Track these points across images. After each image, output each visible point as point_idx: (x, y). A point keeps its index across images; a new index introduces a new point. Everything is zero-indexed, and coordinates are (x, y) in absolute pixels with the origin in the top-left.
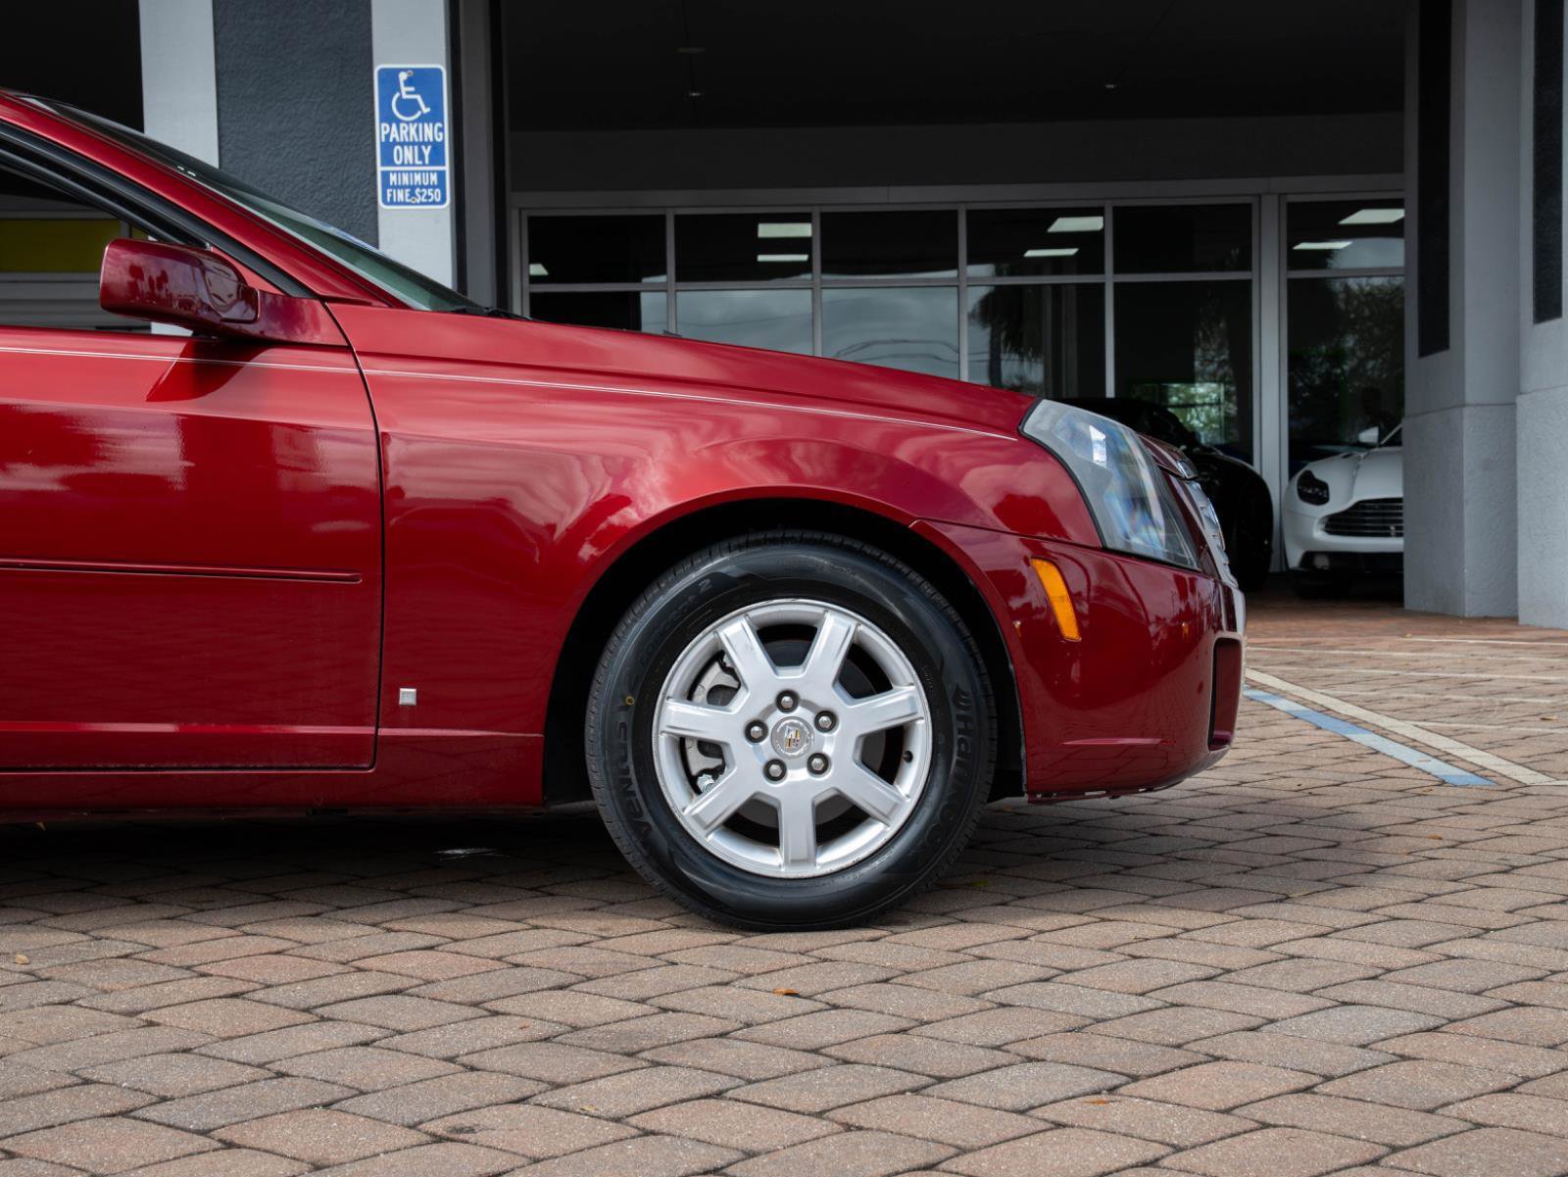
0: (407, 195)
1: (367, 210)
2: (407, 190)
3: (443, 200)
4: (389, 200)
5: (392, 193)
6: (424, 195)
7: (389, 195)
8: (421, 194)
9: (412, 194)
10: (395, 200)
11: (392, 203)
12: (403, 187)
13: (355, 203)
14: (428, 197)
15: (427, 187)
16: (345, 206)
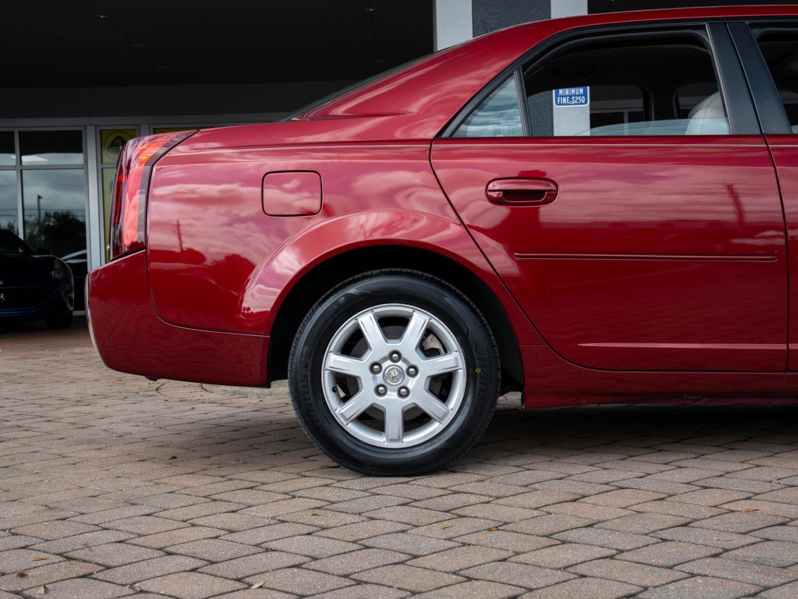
0: (568, 100)
1: (548, 108)
2: (568, 98)
3: (586, 102)
4: (558, 103)
5: (560, 99)
6: (576, 100)
7: (559, 100)
8: (575, 99)
9: (570, 99)
10: (561, 103)
11: (560, 104)
12: (566, 96)
13: (541, 105)
14: (578, 101)
15: (578, 96)
16: (536, 107)
